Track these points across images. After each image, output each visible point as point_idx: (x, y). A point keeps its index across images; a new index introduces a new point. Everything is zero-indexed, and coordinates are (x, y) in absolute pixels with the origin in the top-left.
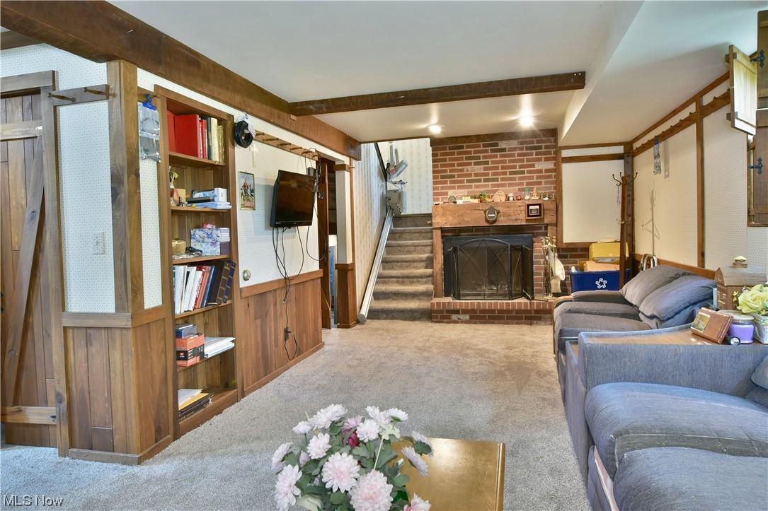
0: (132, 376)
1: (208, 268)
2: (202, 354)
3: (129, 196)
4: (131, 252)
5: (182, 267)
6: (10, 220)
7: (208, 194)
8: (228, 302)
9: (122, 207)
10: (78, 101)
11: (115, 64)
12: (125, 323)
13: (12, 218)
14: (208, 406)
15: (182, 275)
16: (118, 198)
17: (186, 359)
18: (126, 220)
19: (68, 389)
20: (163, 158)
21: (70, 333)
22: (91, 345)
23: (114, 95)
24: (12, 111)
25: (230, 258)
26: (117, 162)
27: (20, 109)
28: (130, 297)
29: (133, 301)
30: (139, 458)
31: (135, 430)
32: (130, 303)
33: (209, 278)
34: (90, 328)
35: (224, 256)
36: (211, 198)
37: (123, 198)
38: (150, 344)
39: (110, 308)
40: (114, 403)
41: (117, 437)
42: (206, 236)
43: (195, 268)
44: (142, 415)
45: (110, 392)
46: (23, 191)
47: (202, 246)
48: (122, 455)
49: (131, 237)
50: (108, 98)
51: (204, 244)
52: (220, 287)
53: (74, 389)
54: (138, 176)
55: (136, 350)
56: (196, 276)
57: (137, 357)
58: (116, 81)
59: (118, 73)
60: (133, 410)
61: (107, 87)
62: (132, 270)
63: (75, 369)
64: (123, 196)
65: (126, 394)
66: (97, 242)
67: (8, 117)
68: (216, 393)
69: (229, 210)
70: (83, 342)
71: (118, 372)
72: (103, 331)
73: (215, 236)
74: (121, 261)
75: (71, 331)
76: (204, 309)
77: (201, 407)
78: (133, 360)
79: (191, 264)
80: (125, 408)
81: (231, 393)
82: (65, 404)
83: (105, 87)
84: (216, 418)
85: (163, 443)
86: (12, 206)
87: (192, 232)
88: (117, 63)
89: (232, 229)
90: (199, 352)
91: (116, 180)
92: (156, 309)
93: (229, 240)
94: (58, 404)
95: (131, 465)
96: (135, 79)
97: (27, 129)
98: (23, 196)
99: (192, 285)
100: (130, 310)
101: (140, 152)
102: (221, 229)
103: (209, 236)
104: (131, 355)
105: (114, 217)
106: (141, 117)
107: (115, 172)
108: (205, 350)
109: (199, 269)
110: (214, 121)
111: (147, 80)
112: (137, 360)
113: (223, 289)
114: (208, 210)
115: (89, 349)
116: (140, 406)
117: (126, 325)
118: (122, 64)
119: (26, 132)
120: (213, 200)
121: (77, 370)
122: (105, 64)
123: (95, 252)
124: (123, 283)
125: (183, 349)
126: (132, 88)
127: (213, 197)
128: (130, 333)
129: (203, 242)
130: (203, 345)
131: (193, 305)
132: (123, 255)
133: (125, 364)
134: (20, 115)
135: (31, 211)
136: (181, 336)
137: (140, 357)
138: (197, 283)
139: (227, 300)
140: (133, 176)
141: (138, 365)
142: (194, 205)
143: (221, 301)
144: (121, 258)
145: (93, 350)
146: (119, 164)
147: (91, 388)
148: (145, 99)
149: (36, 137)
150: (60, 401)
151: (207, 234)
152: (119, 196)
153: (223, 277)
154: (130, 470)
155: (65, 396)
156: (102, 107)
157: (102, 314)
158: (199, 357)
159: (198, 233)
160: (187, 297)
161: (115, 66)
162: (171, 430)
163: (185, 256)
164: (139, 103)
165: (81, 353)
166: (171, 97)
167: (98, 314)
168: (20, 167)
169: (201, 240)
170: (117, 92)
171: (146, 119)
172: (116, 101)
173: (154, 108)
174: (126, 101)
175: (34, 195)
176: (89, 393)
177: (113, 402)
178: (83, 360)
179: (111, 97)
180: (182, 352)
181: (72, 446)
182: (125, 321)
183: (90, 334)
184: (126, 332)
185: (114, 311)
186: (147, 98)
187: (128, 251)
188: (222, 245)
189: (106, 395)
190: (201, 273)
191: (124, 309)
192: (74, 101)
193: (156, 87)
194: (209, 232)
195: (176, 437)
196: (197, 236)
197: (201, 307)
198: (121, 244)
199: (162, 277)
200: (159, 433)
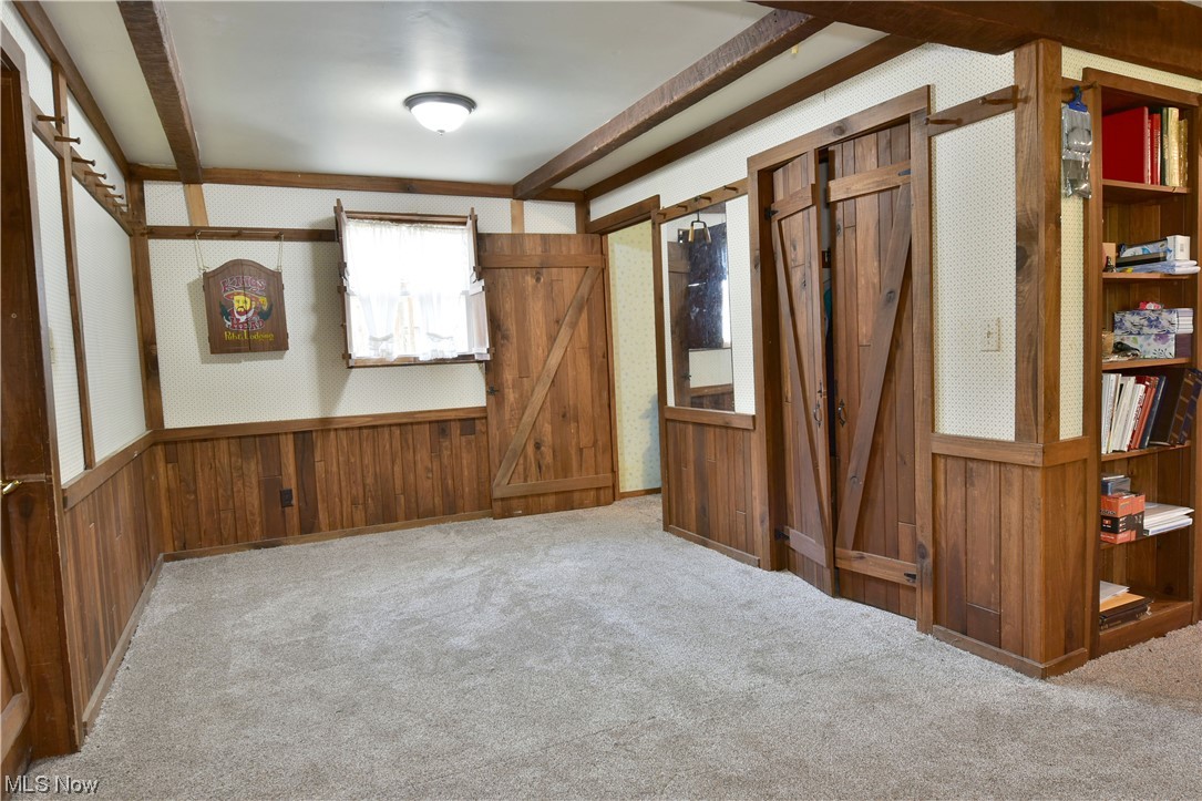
0: (1037, 542)
1: (1155, 380)
2: (1140, 528)
3: (1046, 259)
4: (1046, 348)
5: (1113, 376)
6: (857, 305)
7: (1151, 249)
8: (1187, 444)
9: (1035, 277)
10: (965, 121)
11: (1028, 50)
12: (1032, 459)
13: (860, 301)
14: (1143, 618)
15: (1113, 389)
16: (1028, 264)
17: (1114, 530)
18: (1041, 296)
19: (936, 542)
20: (1093, 192)
21: (941, 463)
22: (973, 485)
23: (1026, 100)
24: (863, 156)
25: (1190, 363)
26: (1028, 207)
27: (874, 151)
28: (1041, 419)
29: (1046, 426)
30: (1044, 670)
31: (1038, 624)
32: (1041, 428)
33: (1155, 397)
34: (972, 459)
35: (1182, 360)
36: (1162, 255)
37: (1035, 263)
38: (1065, 497)
39: (1008, 434)
40: (1004, 577)
41: (1006, 629)
42: (1146, 323)
43: (1133, 379)
44: (1049, 607)
45: (999, 558)
46: (876, 264)
47: (1135, 341)
48: (1014, 656)
49: (1046, 325)
50: (1015, 107)
51: (1140, 339)
52: (1176, 415)
53: (943, 544)
54: (1058, 225)
55: (1046, 503)
56: (1135, 392)
57: (1046, 513)
58: (1030, 75)
59: (1035, 62)
60: (1036, 594)
61: (1015, 89)
62: (1047, 378)
63: (946, 516)
64: (1035, 259)
65: (1027, 567)
66: (989, 333)
67: (857, 165)
68: (1159, 599)
69: (1194, 276)
70: (960, 479)
71: (1014, 532)
72: (992, 467)
73: (1164, 323)
74: (1028, 362)
75: (943, 461)
76: (1144, 451)
77: (1132, 617)
78: (1039, 516)
79: (1126, 372)
80: (1023, 589)
81: (1182, 606)
82: (929, 561)
83: (1011, 91)
84: (1155, 643)
85: (1076, 656)
86: (859, 286)
87: (1117, 317)
88: (1033, 47)
89: (1198, 311)
90: (1135, 523)
91: (1025, 235)
92: (1074, 442)
93: (1191, 331)
94: (919, 559)
95: (1031, 677)
96: (1059, 67)
97: (885, 177)
98: (876, 271)
99: (1127, 408)
100: (1041, 439)
101: (1063, 186)
102: (1179, 310)
103: (1152, 323)
104: (1038, 509)
105: (1018, 293)
106: (1066, 127)
107: (1024, 222)
108: (1145, 521)
109: (1139, 381)
110: (1174, 113)
111: (1074, 63)
112: (1047, 520)
113: (1182, 419)
114: (1157, 276)
115: (969, 491)
116: (1046, 592)
117: (1033, 462)
118: (1041, 46)
119: (883, 182)
120: (1164, 259)
121: (949, 517)
122: (1011, 54)
123: (985, 348)
124: (1030, 396)
125: (1110, 513)
126: (1054, 83)
127: (1165, 252)
128: (1038, 475)
129: (1139, 334)
130: (1142, 513)
131: (1128, 443)
132: (1033, 352)
133: (1026, 521)
134: (874, 160)
135: (887, 291)
136: (1107, 492)
137: (1050, 515)
138: (1136, 405)
139: (1185, 439)
140: (1052, 226)
141: (1046, 527)
142: (1130, 269)
143: (1175, 440)
144: (1029, 358)
145: (975, 492)
146: (1031, 209)
147: (969, 547)
148: (1071, 96)
149: (898, 187)
150: (923, 556)
151: (1149, 320)
152: (1029, 260)
153: (1181, 397)
154: (1029, 682)
155: (930, 551)
156: (1006, 122)
157: (992, 441)
158: (1134, 532)
159: (1130, 319)
160: (1118, 427)
161: (1030, 52)
162: (1087, 641)
163: (1115, 358)
164: (1063, 105)
165: (956, 495)
166: (1109, 84)
167: (987, 440)
168: (872, 232)
169: (1135, 330)
170: (1032, 93)
171: (1073, 129)
172: (1029, 109)
173: (1083, 108)
174: (1046, 104)
175: (892, 269)
176: (966, 554)
177: (1003, 574)
178: (959, 505)
179: (1020, 105)
180: (1108, 518)
181: (936, 621)
182: (1031, 455)
183: (971, 469)
184: (1030, 473)
185: (1012, 439)
186: (1073, 94)
187: (1041, 348)
188: (1179, 339)
189: (993, 561)
190: (1143, 387)
191: (1030, 437)
192: (959, 123)
193: (1086, 71)
194: (1153, 316)
195: (1094, 655)
196: (1128, 324)
197: (1140, 448)
198: (1030, 335)
199: (1084, 391)
200: (1070, 642)
